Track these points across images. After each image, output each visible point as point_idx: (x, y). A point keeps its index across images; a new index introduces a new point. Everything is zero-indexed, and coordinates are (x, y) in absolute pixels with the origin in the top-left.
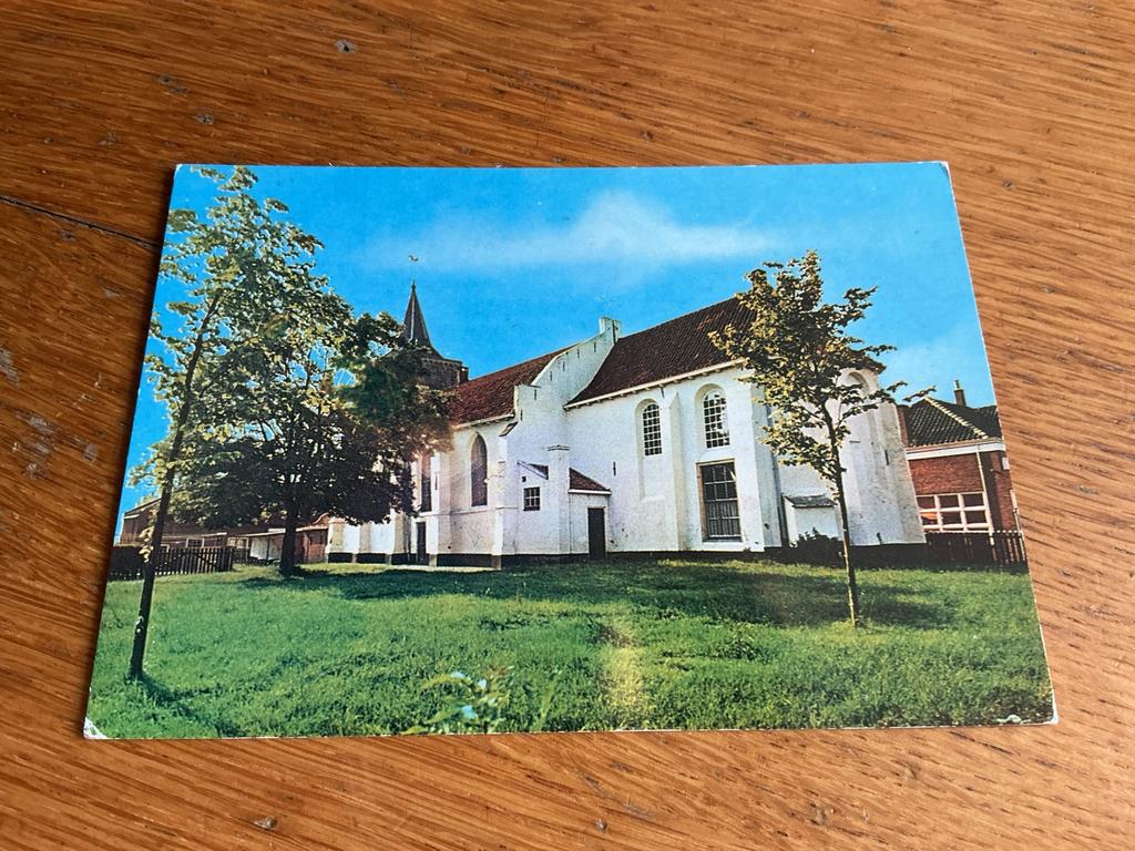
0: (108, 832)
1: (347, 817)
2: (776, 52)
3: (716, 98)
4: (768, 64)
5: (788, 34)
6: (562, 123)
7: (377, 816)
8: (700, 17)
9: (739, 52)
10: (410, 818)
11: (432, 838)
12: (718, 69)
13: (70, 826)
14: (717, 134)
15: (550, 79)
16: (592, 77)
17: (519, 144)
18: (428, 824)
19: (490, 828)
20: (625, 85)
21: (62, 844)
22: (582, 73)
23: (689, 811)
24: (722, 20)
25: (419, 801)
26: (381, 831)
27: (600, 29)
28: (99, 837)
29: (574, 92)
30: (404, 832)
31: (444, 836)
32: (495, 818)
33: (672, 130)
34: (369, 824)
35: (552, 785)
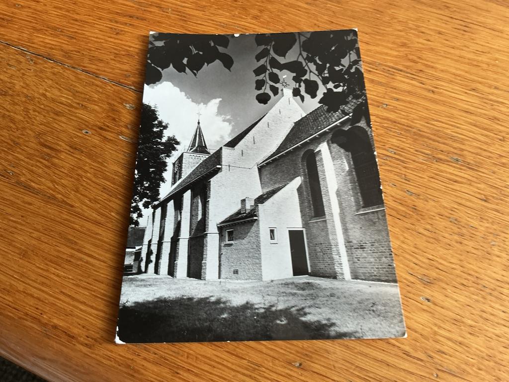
0: (232, 364)
1: (330, 364)
2: (482, 62)
3: (459, 78)
4: (479, 66)
5: (486, 54)
6: (395, 84)
7: (343, 365)
8: (449, 45)
9: (467, 61)
10: (357, 367)
11: (366, 376)
12: (458, 67)
13: (217, 360)
14: (460, 93)
15: (390, 67)
16: (407, 67)
17: (378, 92)
18: (365, 370)
19: (390, 373)
20: (421, 71)
21: (214, 367)
22: (403, 65)
23: (471, 371)
24: (459, 47)
25: (360, 360)
26: (345, 371)
27: (409, 47)
28: (229, 365)
29: (400, 72)
30: (354, 372)
31: (371, 375)
32: (391, 369)
33: (442, 91)
34: (339, 368)
35: (414, 358)
